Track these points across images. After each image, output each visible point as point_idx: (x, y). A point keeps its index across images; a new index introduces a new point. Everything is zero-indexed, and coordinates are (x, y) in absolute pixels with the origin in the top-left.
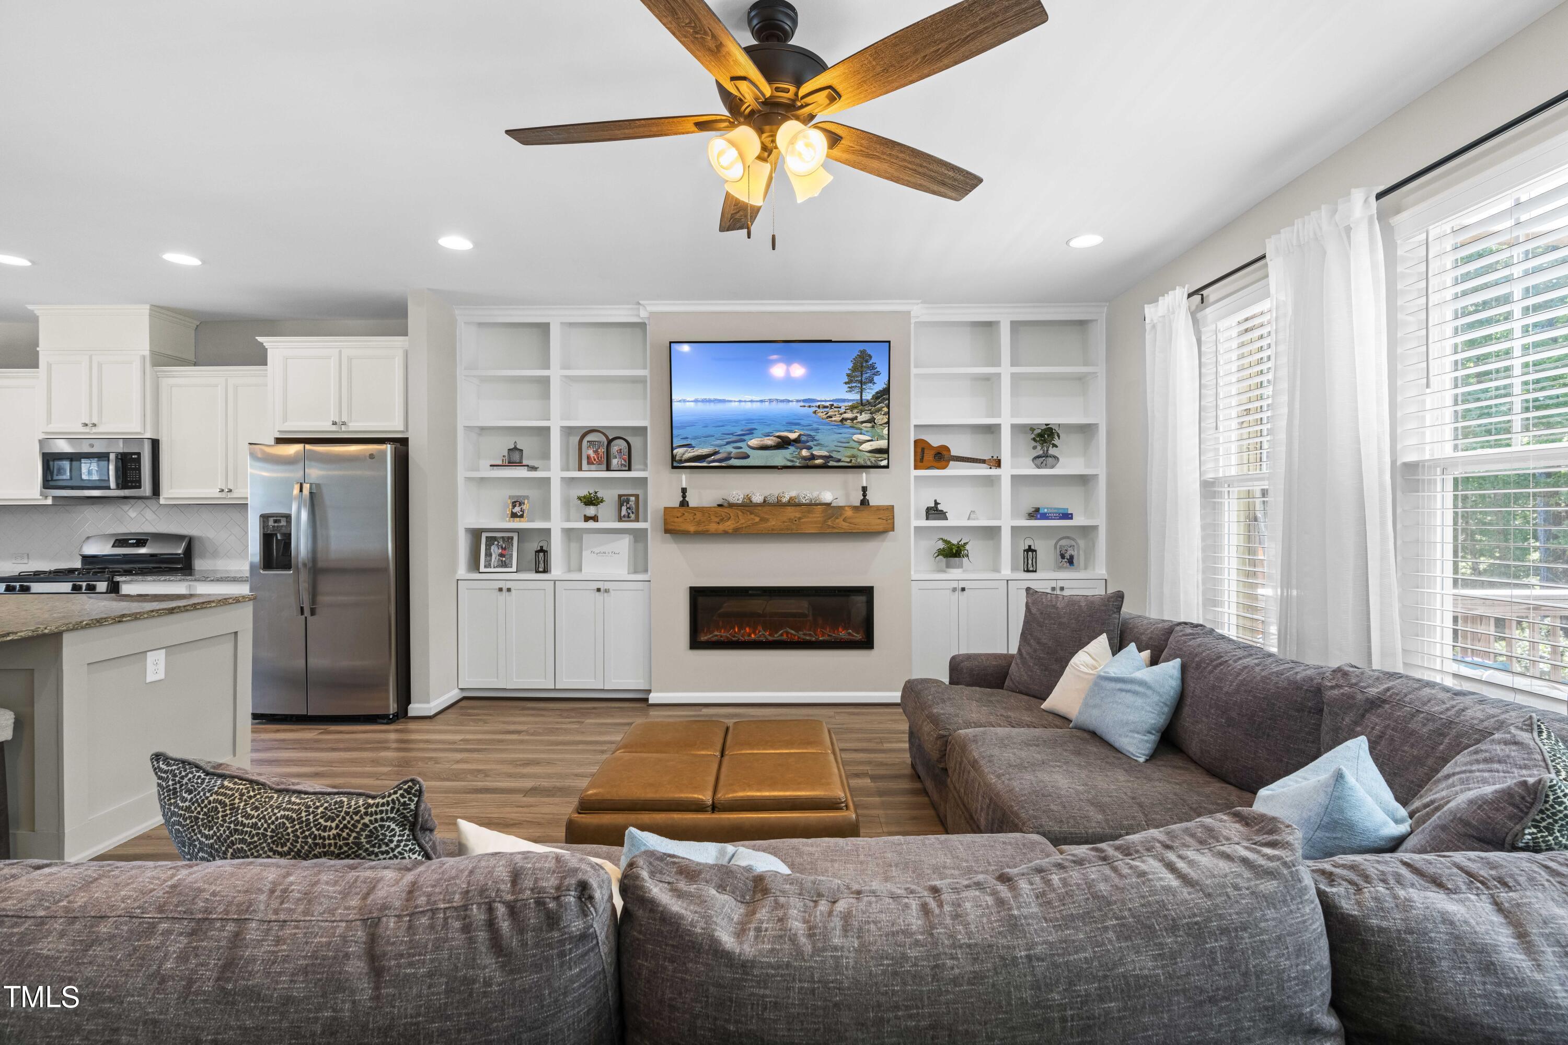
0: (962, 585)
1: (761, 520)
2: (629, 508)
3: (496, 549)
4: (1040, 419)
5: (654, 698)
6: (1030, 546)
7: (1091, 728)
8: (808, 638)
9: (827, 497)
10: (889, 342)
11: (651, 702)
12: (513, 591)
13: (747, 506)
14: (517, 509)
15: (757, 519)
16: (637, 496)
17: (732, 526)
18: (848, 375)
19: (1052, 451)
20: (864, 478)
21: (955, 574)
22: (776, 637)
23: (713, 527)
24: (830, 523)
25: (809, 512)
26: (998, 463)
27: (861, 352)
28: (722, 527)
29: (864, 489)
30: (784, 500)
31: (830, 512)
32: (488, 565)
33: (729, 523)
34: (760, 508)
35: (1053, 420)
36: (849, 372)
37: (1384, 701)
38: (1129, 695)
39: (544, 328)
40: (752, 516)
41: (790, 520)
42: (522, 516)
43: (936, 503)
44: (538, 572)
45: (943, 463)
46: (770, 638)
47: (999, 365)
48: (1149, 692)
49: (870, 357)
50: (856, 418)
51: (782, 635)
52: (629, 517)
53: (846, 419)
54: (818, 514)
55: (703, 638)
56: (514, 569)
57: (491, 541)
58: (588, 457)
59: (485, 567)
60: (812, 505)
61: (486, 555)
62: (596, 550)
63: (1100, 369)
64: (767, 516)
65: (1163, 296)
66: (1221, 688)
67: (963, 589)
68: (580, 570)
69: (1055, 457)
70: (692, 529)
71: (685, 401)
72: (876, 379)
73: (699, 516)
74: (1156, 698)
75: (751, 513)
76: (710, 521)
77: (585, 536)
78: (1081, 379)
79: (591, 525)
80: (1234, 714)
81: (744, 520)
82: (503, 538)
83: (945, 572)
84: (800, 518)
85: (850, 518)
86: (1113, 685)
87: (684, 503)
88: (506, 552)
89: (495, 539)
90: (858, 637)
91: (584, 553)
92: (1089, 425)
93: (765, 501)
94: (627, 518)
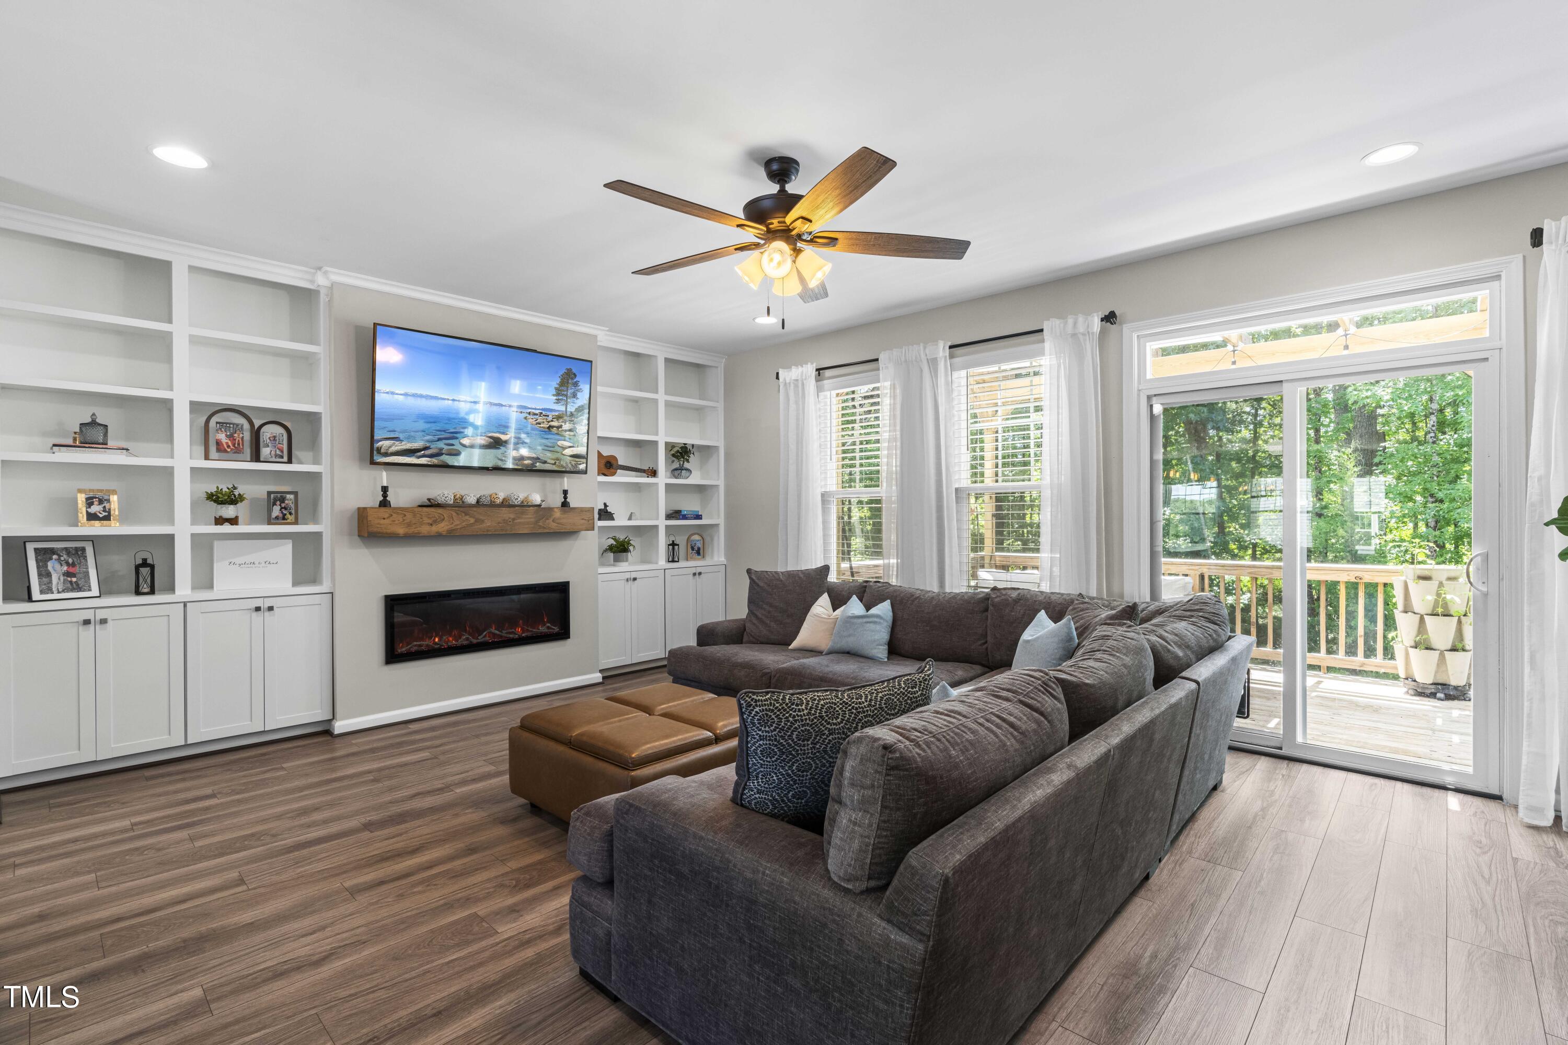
0: (633, 575)
1: (476, 521)
2: (285, 508)
3: (57, 566)
4: (679, 439)
5: (340, 727)
6: (673, 541)
7: (847, 650)
8: (511, 636)
9: (536, 499)
10: (591, 362)
11: (337, 732)
12: (110, 623)
13: (459, 505)
14: (95, 508)
15: (472, 521)
16: (296, 494)
17: (446, 528)
18: (556, 389)
19: (686, 465)
20: (566, 482)
21: (623, 567)
22: (481, 639)
23: (425, 529)
24: (541, 524)
25: (522, 513)
26: (653, 473)
27: (568, 370)
28: (435, 529)
29: (565, 492)
30: (498, 501)
31: (541, 513)
32: (45, 590)
33: (442, 525)
34: (475, 509)
35: (689, 441)
36: (557, 386)
37: (1020, 599)
38: (871, 625)
39: (163, 269)
40: (467, 517)
41: (505, 521)
42: (107, 518)
43: (605, 505)
44: (138, 592)
45: (612, 470)
46: (475, 641)
47: (657, 392)
48: (882, 621)
49: (575, 375)
50: (561, 426)
51: (485, 636)
52: (284, 518)
53: (553, 427)
54: (530, 516)
55: (402, 649)
56: (95, 591)
57: (44, 555)
58: (218, 443)
59: (42, 592)
60: (524, 506)
61: (40, 575)
62: (238, 560)
63: (720, 405)
64: (482, 518)
65: (797, 366)
66: (923, 611)
67: (635, 579)
68: (210, 586)
69: (687, 470)
70: (401, 531)
71: (393, 393)
72: (579, 395)
73: (409, 516)
74: (885, 624)
75: (466, 514)
76: (422, 524)
77: (217, 544)
78: (699, 409)
79: (227, 528)
80: (935, 623)
81: (459, 521)
82: (66, 549)
83: (614, 565)
84: (514, 519)
85: (559, 519)
86: (860, 620)
87: (384, 503)
88: (76, 570)
89: (52, 551)
90: (556, 629)
91: (217, 566)
92: (708, 447)
93: (478, 501)
94: (282, 519)
